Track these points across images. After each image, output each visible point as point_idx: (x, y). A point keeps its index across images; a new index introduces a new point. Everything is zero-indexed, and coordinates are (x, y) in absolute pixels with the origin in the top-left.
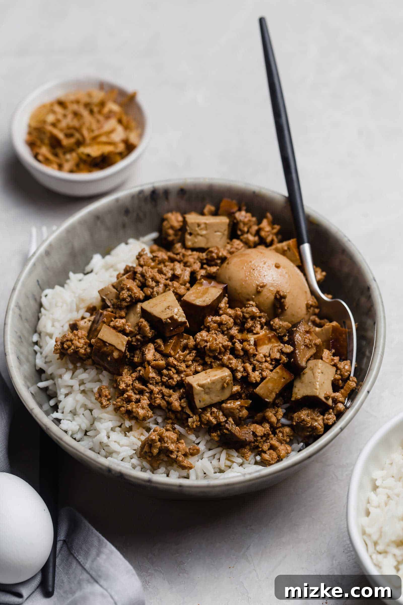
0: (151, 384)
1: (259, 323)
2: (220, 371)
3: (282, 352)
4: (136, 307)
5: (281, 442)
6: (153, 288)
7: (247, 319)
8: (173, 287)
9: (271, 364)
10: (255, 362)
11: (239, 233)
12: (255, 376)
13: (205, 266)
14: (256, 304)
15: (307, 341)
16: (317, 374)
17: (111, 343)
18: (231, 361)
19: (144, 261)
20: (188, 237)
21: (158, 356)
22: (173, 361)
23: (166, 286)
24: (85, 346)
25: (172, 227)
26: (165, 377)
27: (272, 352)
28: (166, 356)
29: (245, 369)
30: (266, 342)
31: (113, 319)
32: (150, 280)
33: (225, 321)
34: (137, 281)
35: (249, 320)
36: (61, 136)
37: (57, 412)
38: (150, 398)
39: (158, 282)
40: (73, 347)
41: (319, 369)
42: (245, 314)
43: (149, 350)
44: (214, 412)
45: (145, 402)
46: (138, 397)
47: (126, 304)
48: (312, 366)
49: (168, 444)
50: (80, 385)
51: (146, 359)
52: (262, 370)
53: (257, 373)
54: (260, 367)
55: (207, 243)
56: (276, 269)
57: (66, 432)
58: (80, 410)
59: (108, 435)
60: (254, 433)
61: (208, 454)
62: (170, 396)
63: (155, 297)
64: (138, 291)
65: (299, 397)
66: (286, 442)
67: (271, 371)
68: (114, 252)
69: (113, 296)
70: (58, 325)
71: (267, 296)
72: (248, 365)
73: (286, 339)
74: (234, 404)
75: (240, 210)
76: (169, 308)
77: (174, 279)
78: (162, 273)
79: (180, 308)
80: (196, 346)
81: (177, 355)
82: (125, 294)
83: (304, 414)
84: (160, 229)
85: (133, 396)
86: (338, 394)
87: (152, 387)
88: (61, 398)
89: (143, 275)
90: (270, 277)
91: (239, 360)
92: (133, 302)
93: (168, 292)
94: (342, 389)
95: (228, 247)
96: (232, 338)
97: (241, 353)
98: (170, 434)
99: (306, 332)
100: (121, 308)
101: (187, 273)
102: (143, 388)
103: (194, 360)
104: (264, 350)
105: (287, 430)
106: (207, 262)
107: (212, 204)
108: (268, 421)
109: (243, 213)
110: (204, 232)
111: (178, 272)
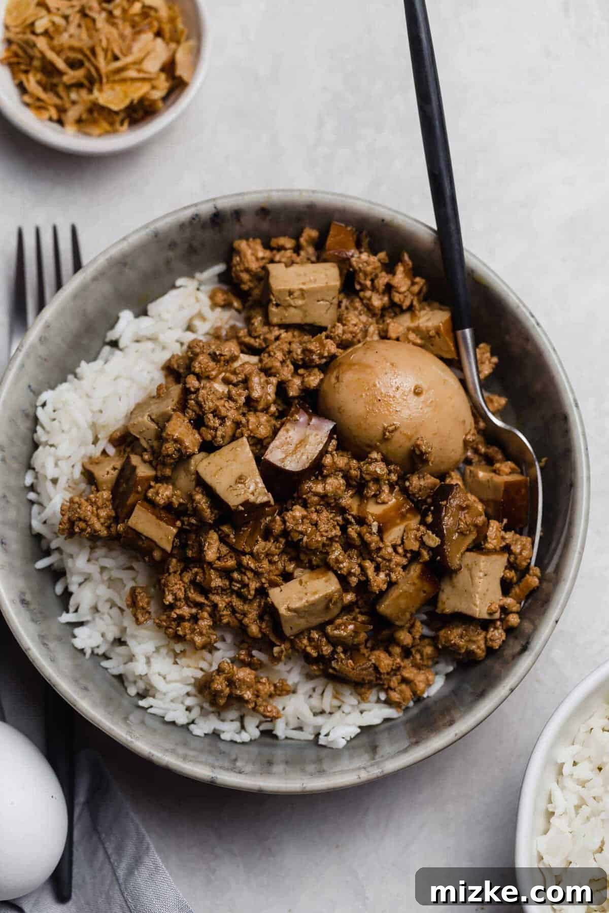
0: (214, 594)
1: (387, 482)
2: (324, 579)
3: (423, 544)
4: (189, 464)
5: (419, 667)
6: (216, 429)
7: (368, 482)
8: (249, 430)
9: (405, 556)
10: (380, 559)
11: (358, 287)
12: (379, 581)
13: (301, 371)
14: (382, 455)
15: (462, 525)
16: (477, 580)
17: (149, 536)
18: (341, 566)
19: (200, 368)
20: (273, 309)
21: (224, 550)
22: (250, 562)
23: (238, 424)
24: (109, 522)
25: (247, 270)
26: (235, 584)
27: (407, 537)
28: (238, 553)
29: (363, 569)
30: (398, 521)
31: (152, 483)
32: (210, 416)
33: (332, 492)
34: (190, 411)
35: (371, 484)
36: (61, 64)
37: (67, 611)
38: (212, 615)
39: (223, 419)
40: (89, 530)
41: (480, 571)
42: (364, 475)
43: (210, 544)
44: (313, 639)
45: (205, 622)
46: (194, 611)
47: (172, 461)
48: (470, 564)
49: (241, 691)
50: (101, 573)
51: (205, 559)
52: (391, 570)
53: (382, 576)
54: (387, 566)
55: (305, 316)
56: (416, 398)
57: (82, 651)
58: (104, 608)
59: (148, 661)
60: (376, 668)
61: (305, 688)
62: (245, 614)
63: (220, 447)
64: (191, 440)
65: (447, 611)
66: (428, 667)
67: (405, 568)
68: (152, 308)
69: (151, 434)
70: (65, 466)
71: (400, 444)
72: (368, 564)
73: (430, 519)
74: (346, 629)
75: (358, 246)
76: (241, 479)
77: (251, 404)
78: (230, 397)
79: (259, 479)
80: (285, 533)
81: (255, 549)
82: (170, 448)
83: (455, 636)
84: (228, 261)
85: (186, 611)
86: (509, 601)
87: (216, 598)
88: (73, 588)
89: (199, 404)
90: (405, 413)
91: (354, 553)
92: (184, 458)
93: (240, 440)
94: (516, 590)
95: (340, 329)
96: (343, 511)
97: (358, 542)
98: (244, 674)
99: (461, 508)
100: (164, 465)
101: (271, 389)
102: (201, 599)
103: (283, 552)
104: (394, 535)
105: (428, 650)
106: (303, 365)
107: (313, 228)
108: (397, 643)
109: (364, 256)
110: (300, 302)
111: (256, 394)
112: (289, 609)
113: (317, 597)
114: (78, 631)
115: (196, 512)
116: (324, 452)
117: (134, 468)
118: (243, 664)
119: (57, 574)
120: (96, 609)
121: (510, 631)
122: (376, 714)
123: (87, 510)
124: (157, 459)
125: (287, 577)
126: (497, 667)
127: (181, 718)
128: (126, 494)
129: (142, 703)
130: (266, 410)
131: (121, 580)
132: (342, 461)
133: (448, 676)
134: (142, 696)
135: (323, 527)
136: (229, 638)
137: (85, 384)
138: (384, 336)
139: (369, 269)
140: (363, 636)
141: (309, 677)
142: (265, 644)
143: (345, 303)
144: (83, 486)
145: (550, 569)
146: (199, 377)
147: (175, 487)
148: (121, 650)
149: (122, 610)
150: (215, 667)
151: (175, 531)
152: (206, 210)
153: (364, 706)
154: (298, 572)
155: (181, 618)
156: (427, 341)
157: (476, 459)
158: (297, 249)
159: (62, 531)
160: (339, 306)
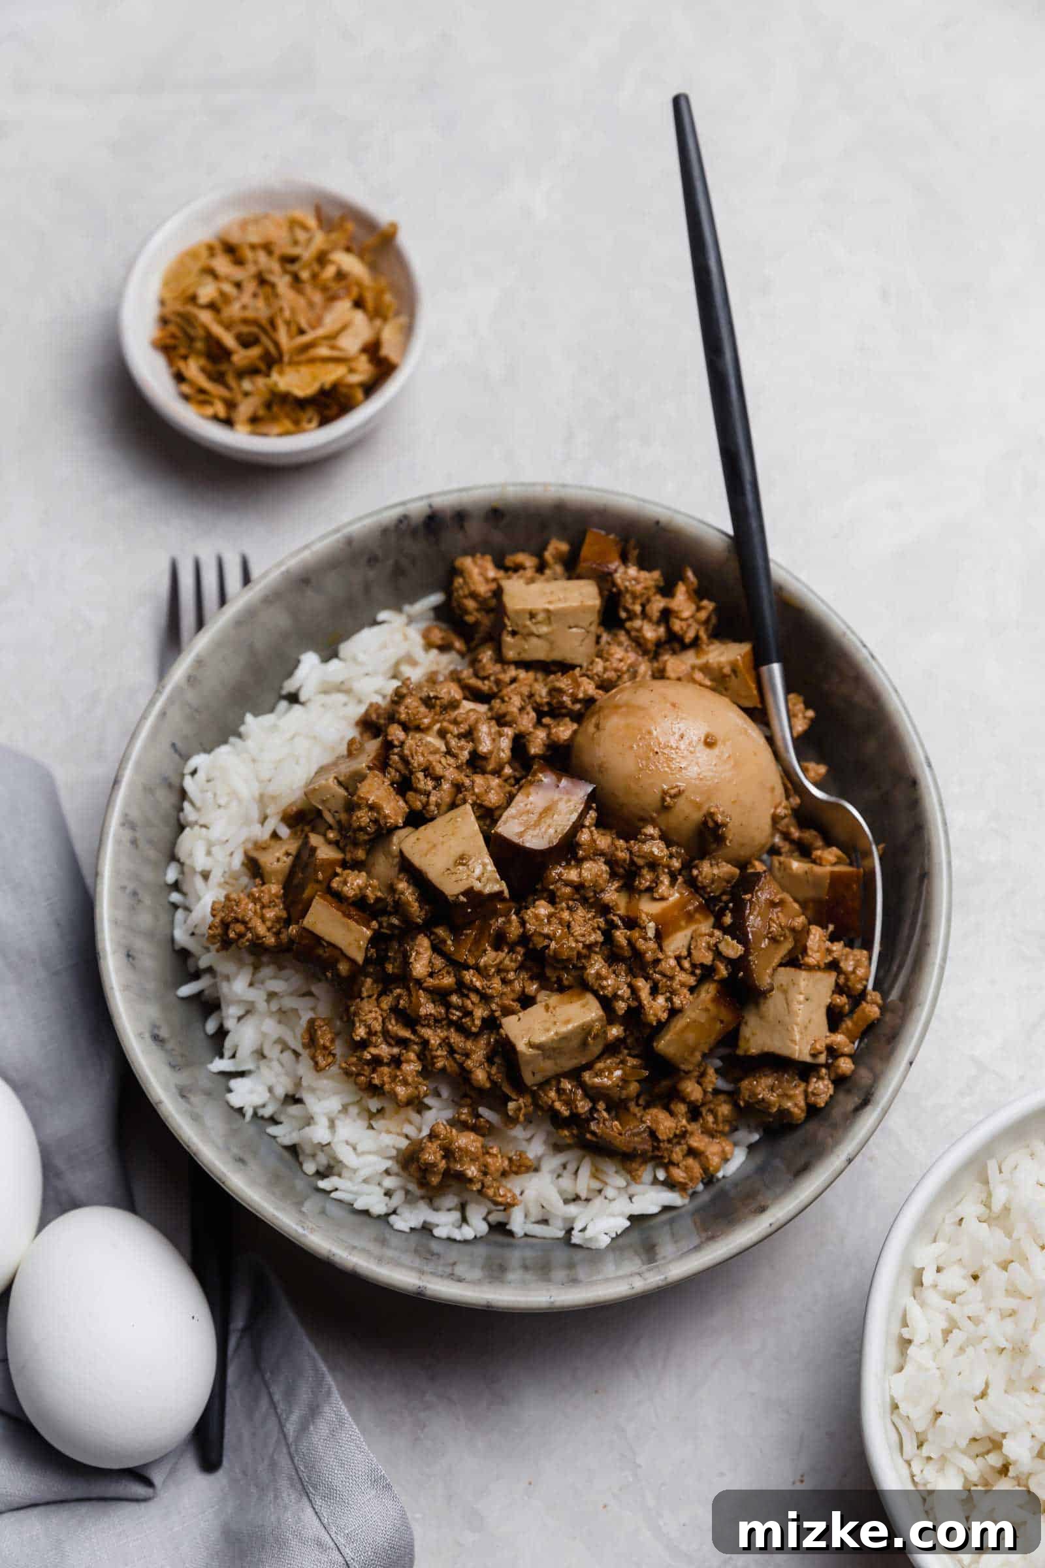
0: (423, 1026)
1: (666, 870)
2: (580, 1003)
3: (718, 954)
4: (390, 842)
5: (711, 1134)
6: (428, 794)
7: (640, 868)
8: (474, 794)
9: (693, 973)
10: (657, 976)
11: (623, 615)
12: (656, 1007)
13: (546, 720)
14: (661, 830)
15: (774, 928)
16: (796, 1007)
17: (332, 941)
18: (605, 983)
19: (408, 714)
20: (508, 639)
21: (439, 962)
22: (474, 979)
23: (458, 787)
24: (278, 927)
25: (474, 595)
26: (454, 1012)
27: (695, 947)
28: (456, 966)
29: (634, 990)
30: (683, 923)
31: (339, 870)
32: (420, 775)
33: (591, 881)
34: (393, 771)
35: (645, 871)
36: (229, 340)
37: (221, 1056)
38: (421, 1057)
39: (438, 779)
40: (249, 935)
41: (801, 993)
42: (635, 859)
43: (418, 953)
44: (564, 1090)
45: (411, 1067)
46: (396, 1050)
47: (366, 837)
48: (784, 983)
49: (462, 1166)
50: (268, 1001)
51: (411, 975)
52: (673, 992)
53: (661, 1000)
54: (668, 986)
55: (552, 649)
56: (708, 750)
57: (240, 1111)
58: (272, 1052)
59: (332, 1125)
60: (653, 1134)
61: (552, 1163)
62: (467, 1055)
63: (432, 819)
64: (393, 808)
65: (753, 1051)
66: (723, 1133)
67: (692, 990)
68: (346, 648)
69: (337, 804)
70: (219, 853)
71: (686, 814)
72: (641, 983)
73: (728, 920)
74: (610, 1076)
75: (624, 559)
76: (462, 860)
77: (476, 762)
78: (449, 752)
79: (488, 860)
80: (525, 939)
81: (482, 961)
82: (363, 817)
83: (763, 1088)
84: (447, 588)
85: (384, 1050)
86: (839, 1038)
87: (427, 1033)
88: (230, 1024)
89: (405, 761)
90: (693, 771)
91: (622, 968)
92: (382, 833)
93: (462, 808)
94: (848, 1023)
95: (599, 666)
96: (605, 910)
97: (627, 953)
98: (466, 1141)
99: (773, 904)
100: (356, 844)
101: (505, 743)
102: (406, 1034)
103: (521, 967)
104: (677, 943)
105: (725, 1109)
106: (550, 711)
107: (561, 538)
108: (683, 1099)
109: (633, 571)
110: (544, 629)
111: (485, 747)
112: (531, 1045)
113: (570, 1027)
114: (234, 1083)
115: (399, 907)
116: (578, 826)
117: (313, 850)
118: (464, 1126)
119: (208, 1005)
120: (260, 1055)
121: (840, 1082)
122: (651, 1199)
123: (248, 909)
124: (347, 836)
125: (527, 1001)
126: (822, 1133)
127: (378, 1206)
128: (302, 887)
129: (322, 1184)
130: (497, 772)
131: (295, 1011)
132: (603, 841)
133: (751, 1148)
134: (321, 1174)
135: (578, 930)
136: (445, 1093)
137: (250, 743)
138: (660, 675)
139: (639, 588)
140: (634, 1088)
141: (557, 1148)
142: (495, 1098)
143: (605, 637)
144: (245, 880)
145: (894, 995)
146: (406, 728)
147: (370, 875)
148: (294, 1110)
149: (297, 1054)
150: (426, 1132)
151: (369, 933)
152: (417, 509)
153: (634, 1188)
154: (542, 996)
155: (377, 1061)
156: (720, 682)
157: (786, 847)
158: (541, 568)
159: (212, 938)
160: (598, 641)
